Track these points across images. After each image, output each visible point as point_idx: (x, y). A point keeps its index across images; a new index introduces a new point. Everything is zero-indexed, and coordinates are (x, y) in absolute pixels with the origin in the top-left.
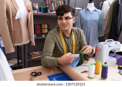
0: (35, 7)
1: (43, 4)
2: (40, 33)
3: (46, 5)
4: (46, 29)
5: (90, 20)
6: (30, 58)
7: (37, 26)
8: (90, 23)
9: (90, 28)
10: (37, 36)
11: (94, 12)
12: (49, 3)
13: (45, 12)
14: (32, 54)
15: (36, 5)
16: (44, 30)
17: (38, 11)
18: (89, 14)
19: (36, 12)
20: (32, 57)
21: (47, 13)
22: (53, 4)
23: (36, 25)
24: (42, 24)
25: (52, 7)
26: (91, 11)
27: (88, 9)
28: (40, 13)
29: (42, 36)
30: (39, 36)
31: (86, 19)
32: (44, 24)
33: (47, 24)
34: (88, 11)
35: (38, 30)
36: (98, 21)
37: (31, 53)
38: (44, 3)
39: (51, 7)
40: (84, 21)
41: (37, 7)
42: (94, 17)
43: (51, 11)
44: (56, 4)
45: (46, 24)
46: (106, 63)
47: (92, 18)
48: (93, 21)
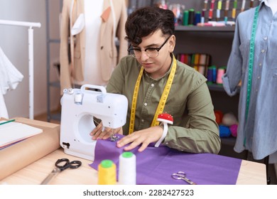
4: (202, 65)
8: (261, 53)
12: (209, 2)
22: (220, 4)
23: (180, 55)
27: (264, 4)
32: (200, 54)
33: (207, 55)
34: (264, 10)
39: (211, 10)
45: (203, 54)
46: (68, 145)
47: (270, 35)
48: (274, 45)
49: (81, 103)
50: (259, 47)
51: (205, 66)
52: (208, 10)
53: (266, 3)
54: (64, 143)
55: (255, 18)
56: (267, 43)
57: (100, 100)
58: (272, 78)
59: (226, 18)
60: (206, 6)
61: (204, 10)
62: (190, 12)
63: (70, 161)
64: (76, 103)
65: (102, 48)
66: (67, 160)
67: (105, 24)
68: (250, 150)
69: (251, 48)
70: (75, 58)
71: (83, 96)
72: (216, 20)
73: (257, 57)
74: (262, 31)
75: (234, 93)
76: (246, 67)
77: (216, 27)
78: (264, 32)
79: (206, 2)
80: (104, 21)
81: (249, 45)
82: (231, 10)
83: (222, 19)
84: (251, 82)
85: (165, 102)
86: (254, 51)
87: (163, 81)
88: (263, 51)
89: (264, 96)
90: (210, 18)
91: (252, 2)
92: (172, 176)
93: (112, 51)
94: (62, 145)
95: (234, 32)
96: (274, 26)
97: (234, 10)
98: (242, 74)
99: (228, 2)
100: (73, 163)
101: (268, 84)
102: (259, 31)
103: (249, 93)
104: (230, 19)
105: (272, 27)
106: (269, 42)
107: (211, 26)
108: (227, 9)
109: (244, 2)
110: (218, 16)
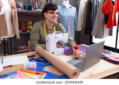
0: (20, 5)
1: (27, 3)
2: (25, 29)
3: (30, 3)
4: (31, 25)
5: (67, 16)
6: (17, 52)
7: (23, 22)
9: (67, 23)
10: (22, 31)
12: (33, 2)
13: (29, 9)
14: (19, 48)
15: (20, 3)
16: (29, 26)
17: (22, 9)
18: (65, 10)
19: (20, 10)
20: (18, 50)
21: (31, 11)
22: (36, 3)
23: (21, 22)
24: (27, 21)
25: (36, 5)
26: (67, 8)
27: (64, 6)
28: (24, 10)
29: (27, 31)
30: (24, 31)
31: (63, 15)
33: (32, 21)
34: (64, 8)
35: (23, 27)
36: (74, 17)
37: (17, 48)
38: (29, 1)
39: (34, 5)
40: (62, 18)
41: (22, 5)
42: (70, 13)
43: (35, 9)
44: (39, 3)
45: (30, 21)
48: (69, 17)
54: (52, 53)
55: (62, 9)
59: (40, 8)
73: (66, 20)
88: (67, 18)
102: (65, 13)
108: (39, 5)
109: (44, 3)
110: (37, 7)
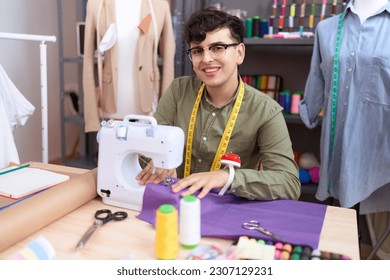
4: (270, 90)
5: (351, 61)
7: (245, 79)
8: (348, 72)
9: (348, 94)
11: (376, 24)
12: (279, 6)
18: (350, 32)
22: (293, 8)
27: (350, 10)
32: (268, 76)
33: (277, 76)
34: (350, 18)
39: (282, 17)
42: (370, 45)
45: (272, 75)
46: (108, 192)
47: (359, 50)
48: (363, 62)
49: (125, 138)
50: (345, 65)
51: (274, 91)
52: (278, 17)
53: (352, 9)
54: (102, 191)
55: (339, 28)
56: (354, 60)
57: (149, 133)
58: (362, 104)
59: (301, 27)
60: (275, 12)
61: (272, 17)
62: (254, 20)
63: (113, 212)
64: (119, 138)
65: (141, 68)
66: (108, 211)
67: (144, 37)
68: (335, 197)
69: (335, 66)
70: (103, 82)
71: (127, 130)
72: (289, 30)
73: (343, 78)
74: (348, 44)
75: (314, 125)
76: (329, 91)
77: (289, 39)
78: (351, 45)
79: (275, 6)
80: (142, 33)
81: (332, 62)
82: (307, 17)
83: (295, 29)
84: (335, 110)
85: (229, 135)
86: (339, 71)
87: (226, 109)
88: (350, 70)
89: (352, 127)
90: (281, 27)
91: (334, 7)
92: (243, 226)
93: (154, 72)
94: (100, 193)
95: (313, 45)
96: (363, 38)
97: (312, 17)
98: (323, 100)
99: (303, 6)
100: (116, 214)
101: (357, 112)
102: (344, 44)
103: (334, 123)
104: (307, 29)
105: (360, 40)
106: (357, 58)
107: (282, 38)
108: (302, 15)
109: (324, 6)
110: (291, 25)
